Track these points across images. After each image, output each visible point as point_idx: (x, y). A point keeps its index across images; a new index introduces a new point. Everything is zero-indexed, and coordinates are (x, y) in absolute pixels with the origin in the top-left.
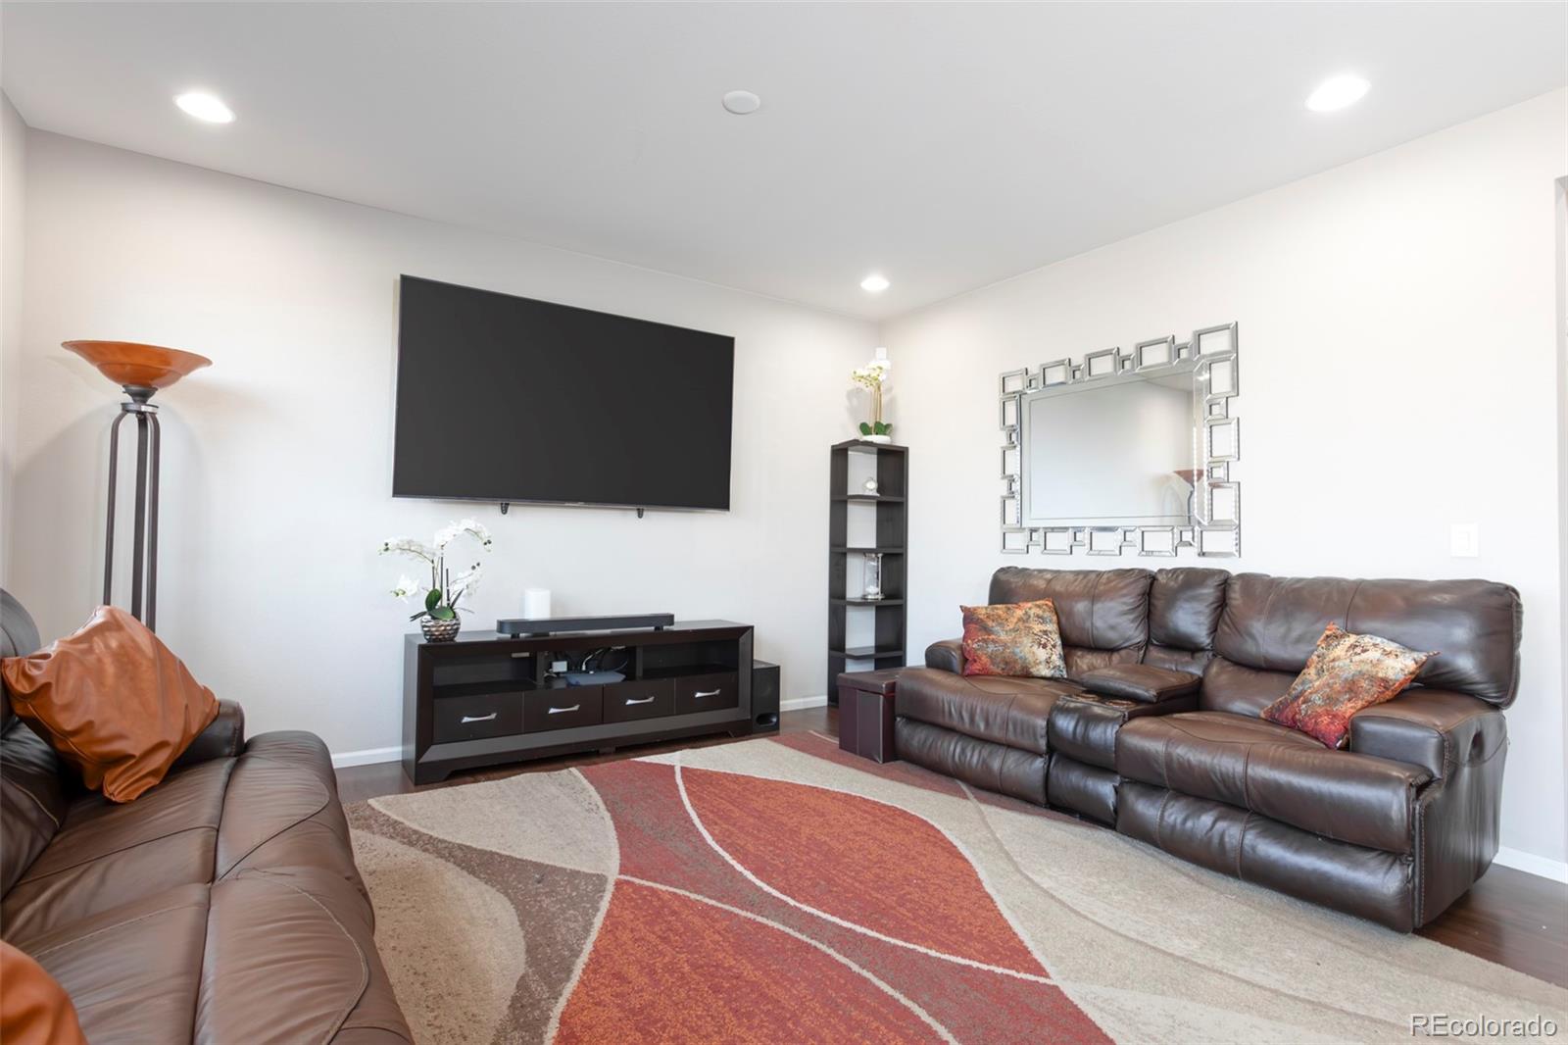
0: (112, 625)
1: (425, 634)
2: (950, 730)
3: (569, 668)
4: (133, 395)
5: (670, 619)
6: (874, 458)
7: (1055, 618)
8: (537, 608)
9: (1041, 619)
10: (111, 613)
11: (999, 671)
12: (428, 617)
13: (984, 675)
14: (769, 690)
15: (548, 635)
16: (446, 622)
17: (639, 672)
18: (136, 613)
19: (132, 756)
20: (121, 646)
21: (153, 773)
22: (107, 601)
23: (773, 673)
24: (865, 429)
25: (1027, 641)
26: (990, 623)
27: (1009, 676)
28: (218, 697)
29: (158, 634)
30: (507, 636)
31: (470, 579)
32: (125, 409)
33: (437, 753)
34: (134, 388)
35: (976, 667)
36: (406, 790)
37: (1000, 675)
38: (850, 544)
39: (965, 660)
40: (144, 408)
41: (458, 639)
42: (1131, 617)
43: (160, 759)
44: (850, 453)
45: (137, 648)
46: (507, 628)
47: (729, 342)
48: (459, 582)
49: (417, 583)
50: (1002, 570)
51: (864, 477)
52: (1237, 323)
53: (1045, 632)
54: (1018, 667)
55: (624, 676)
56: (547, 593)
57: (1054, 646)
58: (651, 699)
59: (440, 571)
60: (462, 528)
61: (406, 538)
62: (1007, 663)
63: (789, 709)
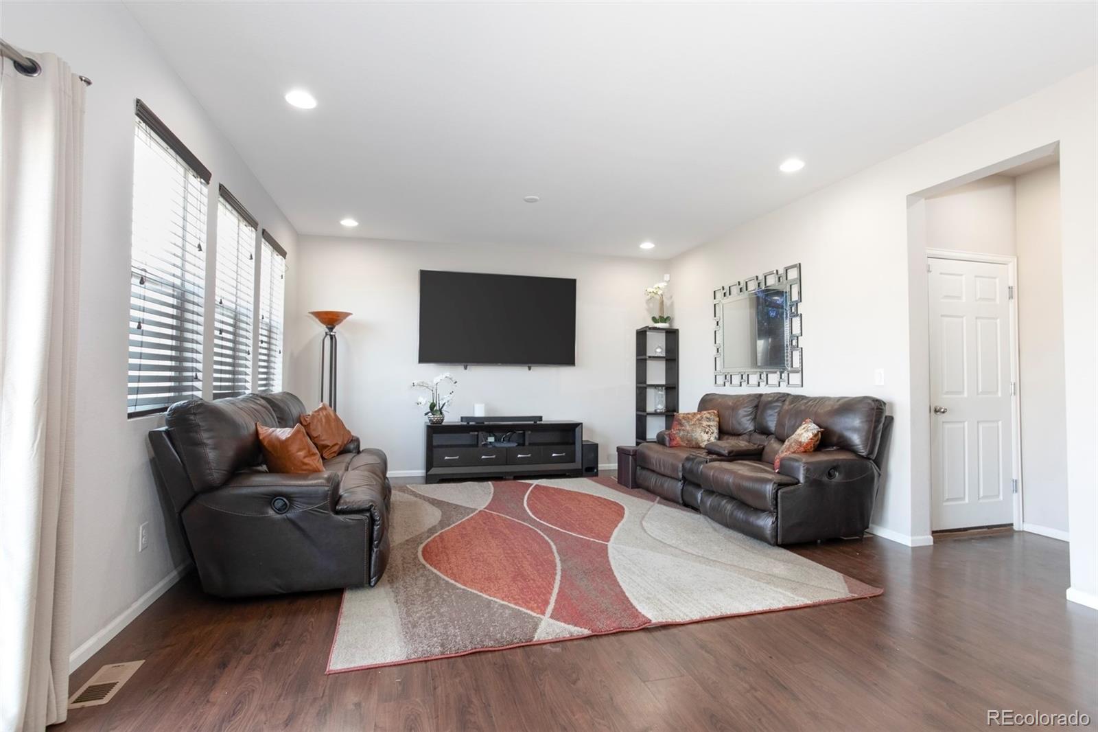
0: (324, 408)
1: (430, 420)
2: (653, 471)
3: (495, 440)
4: (328, 328)
5: (540, 418)
6: (664, 334)
7: (717, 419)
8: (479, 412)
9: (709, 419)
10: (324, 405)
11: (685, 445)
12: (430, 414)
13: (678, 446)
14: (593, 455)
15: (483, 423)
16: (438, 416)
17: (527, 443)
18: (331, 405)
19: (328, 446)
20: (326, 414)
21: (335, 452)
22: (322, 401)
23: (594, 447)
24: (655, 320)
25: (699, 430)
26: (683, 421)
27: (690, 447)
28: (352, 434)
29: (337, 413)
30: (465, 423)
31: (449, 399)
32: (326, 334)
33: (434, 471)
34: (329, 326)
35: (674, 443)
36: (423, 484)
37: (685, 447)
38: (649, 382)
39: (670, 440)
40: (332, 333)
41: (443, 424)
42: (748, 418)
43: (336, 448)
44: (648, 333)
45: (331, 416)
46: (464, 420)
47: (572, 283)
48: (444, 398)
49: (426, 399)
50: (707, 395)
51: (656, 345)
52: (800, 264)
53: (709, 426)
54: (694, 443)
55: (516, 444)
56: (483, 405)
57: (713, 433)
58: (529, 455)
59: (436, 394)
60: (444, 376)
61: (422, 381)
62: (688, 441)
63: (603, 469)
